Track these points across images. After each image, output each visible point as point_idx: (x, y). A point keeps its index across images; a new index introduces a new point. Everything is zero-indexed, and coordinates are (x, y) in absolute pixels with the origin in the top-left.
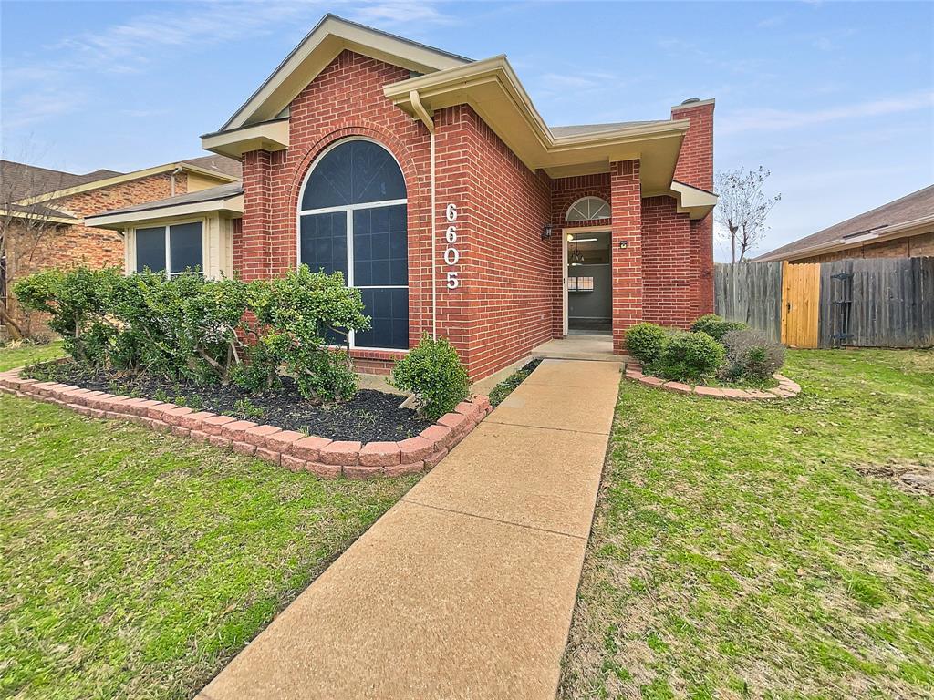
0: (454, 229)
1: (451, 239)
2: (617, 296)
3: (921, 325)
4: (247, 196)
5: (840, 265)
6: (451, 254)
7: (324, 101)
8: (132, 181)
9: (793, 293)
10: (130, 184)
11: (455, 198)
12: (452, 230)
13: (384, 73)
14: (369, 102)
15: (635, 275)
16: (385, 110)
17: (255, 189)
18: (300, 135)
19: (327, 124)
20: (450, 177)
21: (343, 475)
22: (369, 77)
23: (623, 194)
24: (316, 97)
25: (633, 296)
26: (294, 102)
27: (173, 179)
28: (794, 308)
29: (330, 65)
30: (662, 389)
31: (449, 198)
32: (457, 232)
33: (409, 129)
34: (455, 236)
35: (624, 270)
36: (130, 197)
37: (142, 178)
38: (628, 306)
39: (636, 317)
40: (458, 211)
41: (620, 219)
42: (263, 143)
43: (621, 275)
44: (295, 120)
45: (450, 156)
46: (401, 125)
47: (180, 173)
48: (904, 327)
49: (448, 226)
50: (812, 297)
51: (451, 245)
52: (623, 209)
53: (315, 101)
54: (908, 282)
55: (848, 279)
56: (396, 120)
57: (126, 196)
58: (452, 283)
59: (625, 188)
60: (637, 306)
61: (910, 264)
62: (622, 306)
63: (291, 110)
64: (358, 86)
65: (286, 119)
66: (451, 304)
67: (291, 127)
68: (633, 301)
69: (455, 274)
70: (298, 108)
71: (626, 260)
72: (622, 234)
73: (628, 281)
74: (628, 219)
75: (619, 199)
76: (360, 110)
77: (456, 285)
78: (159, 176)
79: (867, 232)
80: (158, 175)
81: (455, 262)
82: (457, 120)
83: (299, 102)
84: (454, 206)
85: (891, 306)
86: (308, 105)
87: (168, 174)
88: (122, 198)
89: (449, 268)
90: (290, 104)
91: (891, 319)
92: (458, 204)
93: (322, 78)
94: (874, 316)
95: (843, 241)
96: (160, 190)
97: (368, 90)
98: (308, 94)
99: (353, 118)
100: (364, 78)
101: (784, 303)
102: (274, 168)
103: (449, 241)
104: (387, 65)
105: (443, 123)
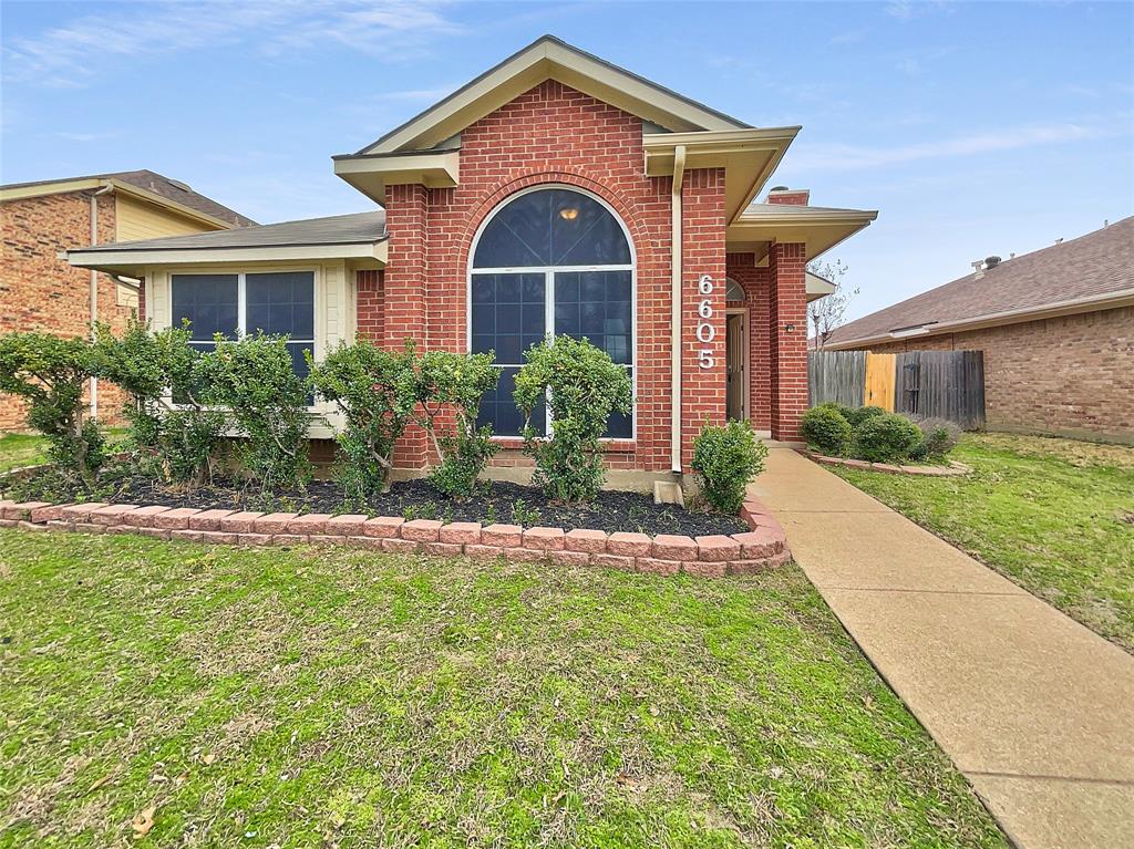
0: (710, 302)
1: (705, 313)
2: (783, 380)
3: (970, 411)
4: (393, 242)
5: (911, 355)
6: (706, 330)
7: (514, 136)
8: (29, 199)
9: (874, 381)
10: (27, 203)
11: (710, 268)
12: (706, 304)
13: (605, 115)
14: (583, 146)
15: (801, 359)
16: (606, 159)
17: (408, 234)
18: (476, 173)
19: (520, 164)
20: (703, 246)
21: (730, 571)
22: (584, 117)
23: (790, 276)
24: (504, 130)
25: (799, 380)
26: (468, 130)
27: (94, 201)
28: (874, 395)
29: (528, 93)
30: (873, 470)
31: (701, 269)
32: (713, 307)
33: (639, 185)
34: (710, 311)
35: (791, 354)
36: (26, 222)
37: (47, 197)
38: (794, 391)
39: (803, 402)
40: (714, 284)
41: (786, 302)
42: (424, 176)
43: (787, 360)
44: (467, 153)
45: (702, 222)
46: (629, 179)
47: (108, 195)
48: (957, 414)
49: (700, 299)
50: (890, 386)
51: (704, 320)
52: (789, 292)
53: (504, 134)
54: (961, 373)
55: (916, 369)
56: (621, 172)
57: (20, 221)
58: (706, 361)
59: (791, 271)
60: (803, 391)
61: (962, 357)
62: (788, 391)
63: (463, 139)
64: (568, 125)
65: (456, 150)
66: (703, 385)
67: (461, 161)
68: (799, 386)
69: (710, 352)
70: (475, 138)
71: (792, 344)
72: (789, 318)
73: (793, 365)
74: (793, 302)
75: (785, 282)
76: (569, 154)
77: (711, 364)
78: (72, 195)
79: (920, 326)
80: (72, 193)
81: (711, 338)
82: (712, 183)
83: (477, 131)
84: (710, 278)
85: (948, 395)
86: (491, 137)
87: (86, 194)
88: (12, 223)
89: (702, 346)
90: (463, 132)
91: (948, 405)
92: (712, 275)
93: (514, 107)
94: (935, 403)
95: (891, 334)
96: (74, 217)
97: (582, 132)
98: (491, 123)
99: (559, 162)
100: (576, 117)
101: (867, 392)
102: (431, 210)
103: (702, 315)
104: (610, 107)
105: (695, 184)
